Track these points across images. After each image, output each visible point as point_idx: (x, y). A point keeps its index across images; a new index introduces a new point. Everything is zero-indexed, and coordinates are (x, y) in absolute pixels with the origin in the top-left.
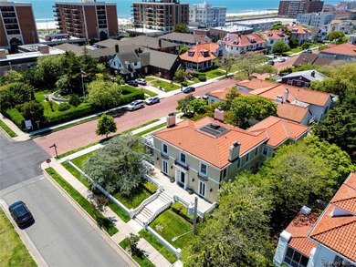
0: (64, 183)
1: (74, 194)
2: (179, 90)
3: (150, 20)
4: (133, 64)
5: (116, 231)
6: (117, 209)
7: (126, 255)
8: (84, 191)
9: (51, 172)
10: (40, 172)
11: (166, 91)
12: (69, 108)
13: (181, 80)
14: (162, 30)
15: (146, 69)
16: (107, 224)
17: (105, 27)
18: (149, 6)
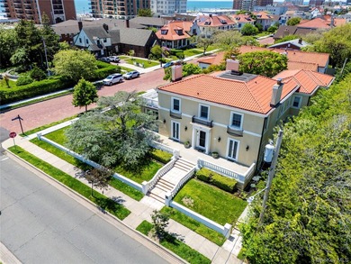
0: (37, 162)
1: (56, 173)
2: (158, 67)
3: (110, 9)
4: (102, 40)
5: (127, 213)
6: (122, 186)
8: (70, 169)
9: (17, 150)
11: (144, 67)
12: (31, 82)
13: (158, 56)
14: (123, 18)
15: (117, 48)
16: (111, 206)
17: (62, 12)
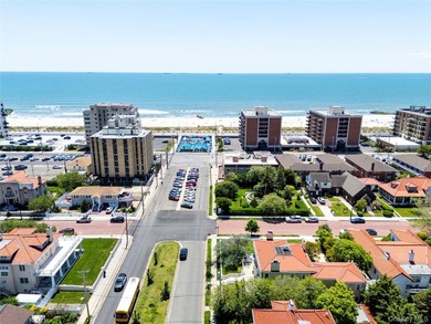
1: (209, 256)
2: (348, 218)
3: (411, 130)
4: (322, 184)
5: (210, 280)
6: (218, 272)
7: (205, 291)
9: (210, 241)
10: (205, 239)
11: (335, 215)
12: (248, 206)
14: (420, 143)
15: (337, 191)
16: (209, 276)
17: (345, 136)
18: (412, 116)
